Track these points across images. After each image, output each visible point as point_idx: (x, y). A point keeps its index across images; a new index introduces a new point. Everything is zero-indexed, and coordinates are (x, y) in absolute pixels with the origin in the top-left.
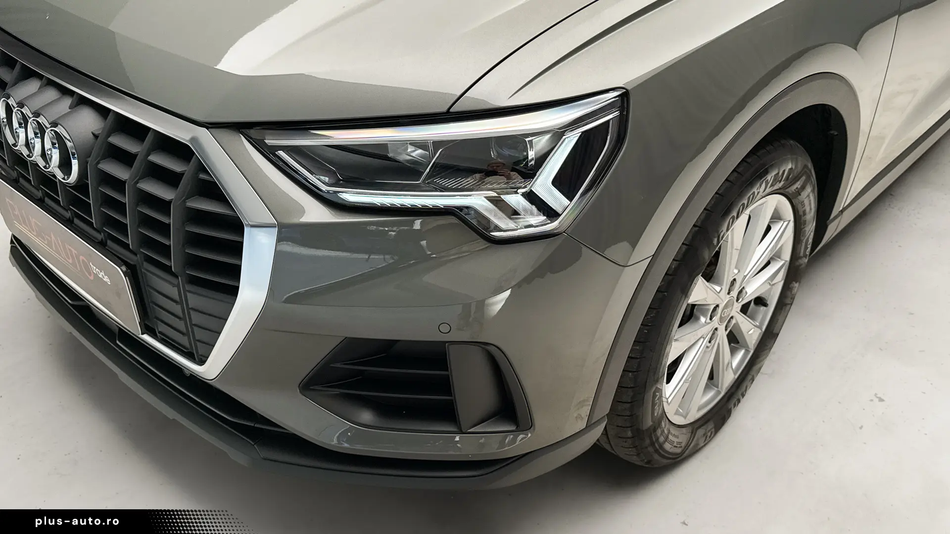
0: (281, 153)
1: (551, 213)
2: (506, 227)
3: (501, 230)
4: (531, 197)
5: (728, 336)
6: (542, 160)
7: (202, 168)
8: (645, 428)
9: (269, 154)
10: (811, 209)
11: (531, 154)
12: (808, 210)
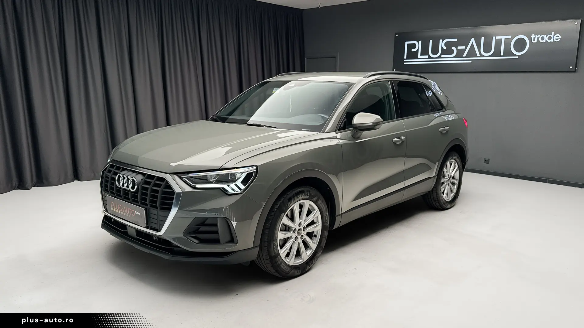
0: (184, 178)
1: (240, 189)
2: (231, 192)
3: (229, 192)
4: (236, 185)
5: (302, 241)
6: (238, 179)
7: (167, 182)
8: (272, 256)
9: (182, 179)
10: (323, 208)
11: (236, 178)
12: (322, 208)
